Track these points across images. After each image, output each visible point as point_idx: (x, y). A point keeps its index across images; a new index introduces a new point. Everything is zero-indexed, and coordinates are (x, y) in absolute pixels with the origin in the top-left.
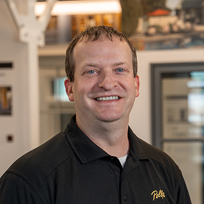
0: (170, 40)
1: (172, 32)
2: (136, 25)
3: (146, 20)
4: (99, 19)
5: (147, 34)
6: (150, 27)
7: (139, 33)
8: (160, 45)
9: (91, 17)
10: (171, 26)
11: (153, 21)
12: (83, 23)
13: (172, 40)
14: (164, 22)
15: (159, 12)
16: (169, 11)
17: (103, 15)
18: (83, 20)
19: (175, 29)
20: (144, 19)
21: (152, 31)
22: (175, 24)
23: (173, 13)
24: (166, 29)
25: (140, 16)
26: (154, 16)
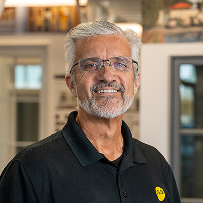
0: (190, 33)
1: (193, 25)
2: (156, 17)
3: (167, 12)
4: (55, 11)
5: (167, 27)
6: (170, 20)
7: (159, 26)
8: (181, 38)
9: (47, 9)
10: (192, 19)
11: (174, 14)
12: (40, 15)
13: (193, 33)
14: (185, 15)
15: (180, 5)
16: (191, 4)
17: (59, 7)
18: (40, 11)
19: (196, 22)
20: (165, 11)
21: (173, 23)
22: (196, 17)
23: (195, 6)
24: (187, 22)
25: (160, 8)
26: (175, 9)
